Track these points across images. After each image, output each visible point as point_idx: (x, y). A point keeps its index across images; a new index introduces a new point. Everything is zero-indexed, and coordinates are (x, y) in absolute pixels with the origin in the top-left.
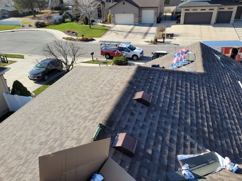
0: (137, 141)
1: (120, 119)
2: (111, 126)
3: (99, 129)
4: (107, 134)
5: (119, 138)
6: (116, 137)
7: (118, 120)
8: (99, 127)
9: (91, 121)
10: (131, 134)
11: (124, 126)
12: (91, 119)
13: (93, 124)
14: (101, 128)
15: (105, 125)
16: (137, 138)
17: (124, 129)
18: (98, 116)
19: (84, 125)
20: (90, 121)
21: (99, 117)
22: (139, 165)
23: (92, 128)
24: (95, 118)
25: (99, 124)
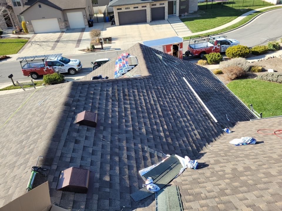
0: (89, 171)
1: (62, 153)
2: (50, 165)
3: (34, 173)
4: (47, 177)
5: (65, 176)
6: (61, 176)
7: (59, 154)
8: (33, 172)
9: (22, 167)
10: (81, 166)
11: (68, 160)
12: (21, 164)
13: (24, 170)
14: (37, 171)
15: (41, 166)
16: (89, 168)
17: (70, 162)
18: (30, 158)
19: (12, 175)
20: (19, 168)
21: (31, 158)
22: (97, 198)
23: (24, 176)
24: (26, 162)
25: (33, 167)
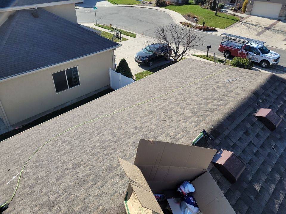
0: (245, 167)
1: (229, 134)
2: (216, 137)
3: (201, 135)
4: (209, 145)
5: (222, 155)
6: (219, 153)
7: (226, 133)
8: (201, 133)
9: (193, 124)
10: (239, 156)
11: (232, 144)
12: (193, 122)
13: (194, 127)
14: (204, 135)
15: (209, 133)
16: (246, 164)
17: (232, 147)
18: (202, 121)
19: (184, 125)
20: (191, 123)
21: (204, 122)
22: (239, 196)
23: (192, 131)
24: (199, 122)
25: (203, 130)
